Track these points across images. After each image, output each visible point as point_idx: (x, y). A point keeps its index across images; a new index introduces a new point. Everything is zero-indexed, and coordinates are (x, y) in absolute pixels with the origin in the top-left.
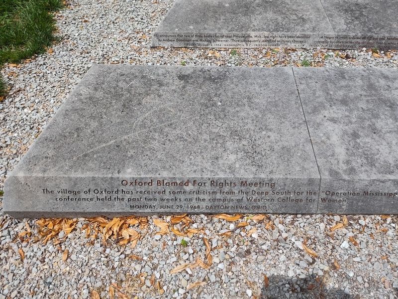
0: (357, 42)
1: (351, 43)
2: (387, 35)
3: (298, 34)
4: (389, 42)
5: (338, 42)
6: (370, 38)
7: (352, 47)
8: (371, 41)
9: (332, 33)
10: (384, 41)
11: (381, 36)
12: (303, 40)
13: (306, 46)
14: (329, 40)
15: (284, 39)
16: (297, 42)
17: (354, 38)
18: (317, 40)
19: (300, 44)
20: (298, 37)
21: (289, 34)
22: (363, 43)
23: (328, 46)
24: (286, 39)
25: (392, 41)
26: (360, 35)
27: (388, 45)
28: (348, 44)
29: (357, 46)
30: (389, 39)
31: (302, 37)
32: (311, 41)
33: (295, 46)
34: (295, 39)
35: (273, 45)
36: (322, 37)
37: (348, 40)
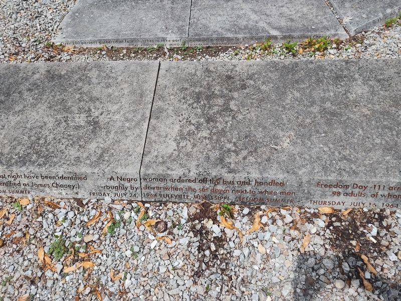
0: (190, 188)
1: (176, 189)
2: (255, 175)
3: (61, 172)
4: (262, 188)
5: (147, 187)
6: (217, 180)
7: (180, 196)
8: (219, 187)
9: (132, 171)
10: (248, 188)
11: (241, 176)
12: (72, 183)
13: (82, 194)
14: (127, 184)
15: (35, 180)
16: (62, 186)
17: (180, 180)
18: (103, 182)
19: (69, 191)
20: (62, 178)
21: (43, 171)
22: (203, 190)
23: (128, 195)
24: (40, 181)
25: (269, 188)
26: (193, 174)
27: (259, 196)
28: (170, 192)
29: (191, 196)
30: (260, 184)
31: (71, 178)
32: (89, 184)
33: (61, 194)
34: (58, 182)
35: (17, 192)
36: (112, 178)
37: (169, 184)
